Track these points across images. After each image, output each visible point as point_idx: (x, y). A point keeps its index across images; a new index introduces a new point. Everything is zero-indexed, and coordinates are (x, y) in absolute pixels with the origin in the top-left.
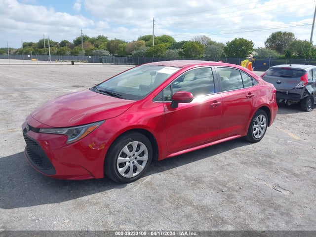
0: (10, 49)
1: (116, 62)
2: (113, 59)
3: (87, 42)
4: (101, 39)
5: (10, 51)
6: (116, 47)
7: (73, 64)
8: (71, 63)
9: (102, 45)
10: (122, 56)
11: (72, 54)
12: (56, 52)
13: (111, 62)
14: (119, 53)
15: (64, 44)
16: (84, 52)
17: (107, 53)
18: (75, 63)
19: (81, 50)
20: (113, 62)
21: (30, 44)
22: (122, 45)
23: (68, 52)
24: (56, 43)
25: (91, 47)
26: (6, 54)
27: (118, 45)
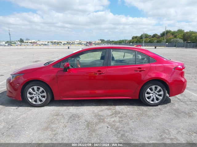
0: (126, 40)
1: (187, 47)
2: (184, 45)
3: (169, 34)
4: (180, 31)
5: (125, 41)
6: (189, 36)
7: (155, 48)
8: (154, 47)
9: (180, 36)
10: (193, 43)
11: (158, 42)
12: (148, 41)
13: (182, 47)
14: (191, 40)
15: (155, 36)
16: (165, 40)
17: (182, 41)
18: (157, 47)
19: (164, 39)
20: (184, 47)
21: (136, 37)
22: (194, 35)
23: (155, 41)
24: (150, 36)
25: (171, 37)
26: (123, 43)
27: (191, 35)
